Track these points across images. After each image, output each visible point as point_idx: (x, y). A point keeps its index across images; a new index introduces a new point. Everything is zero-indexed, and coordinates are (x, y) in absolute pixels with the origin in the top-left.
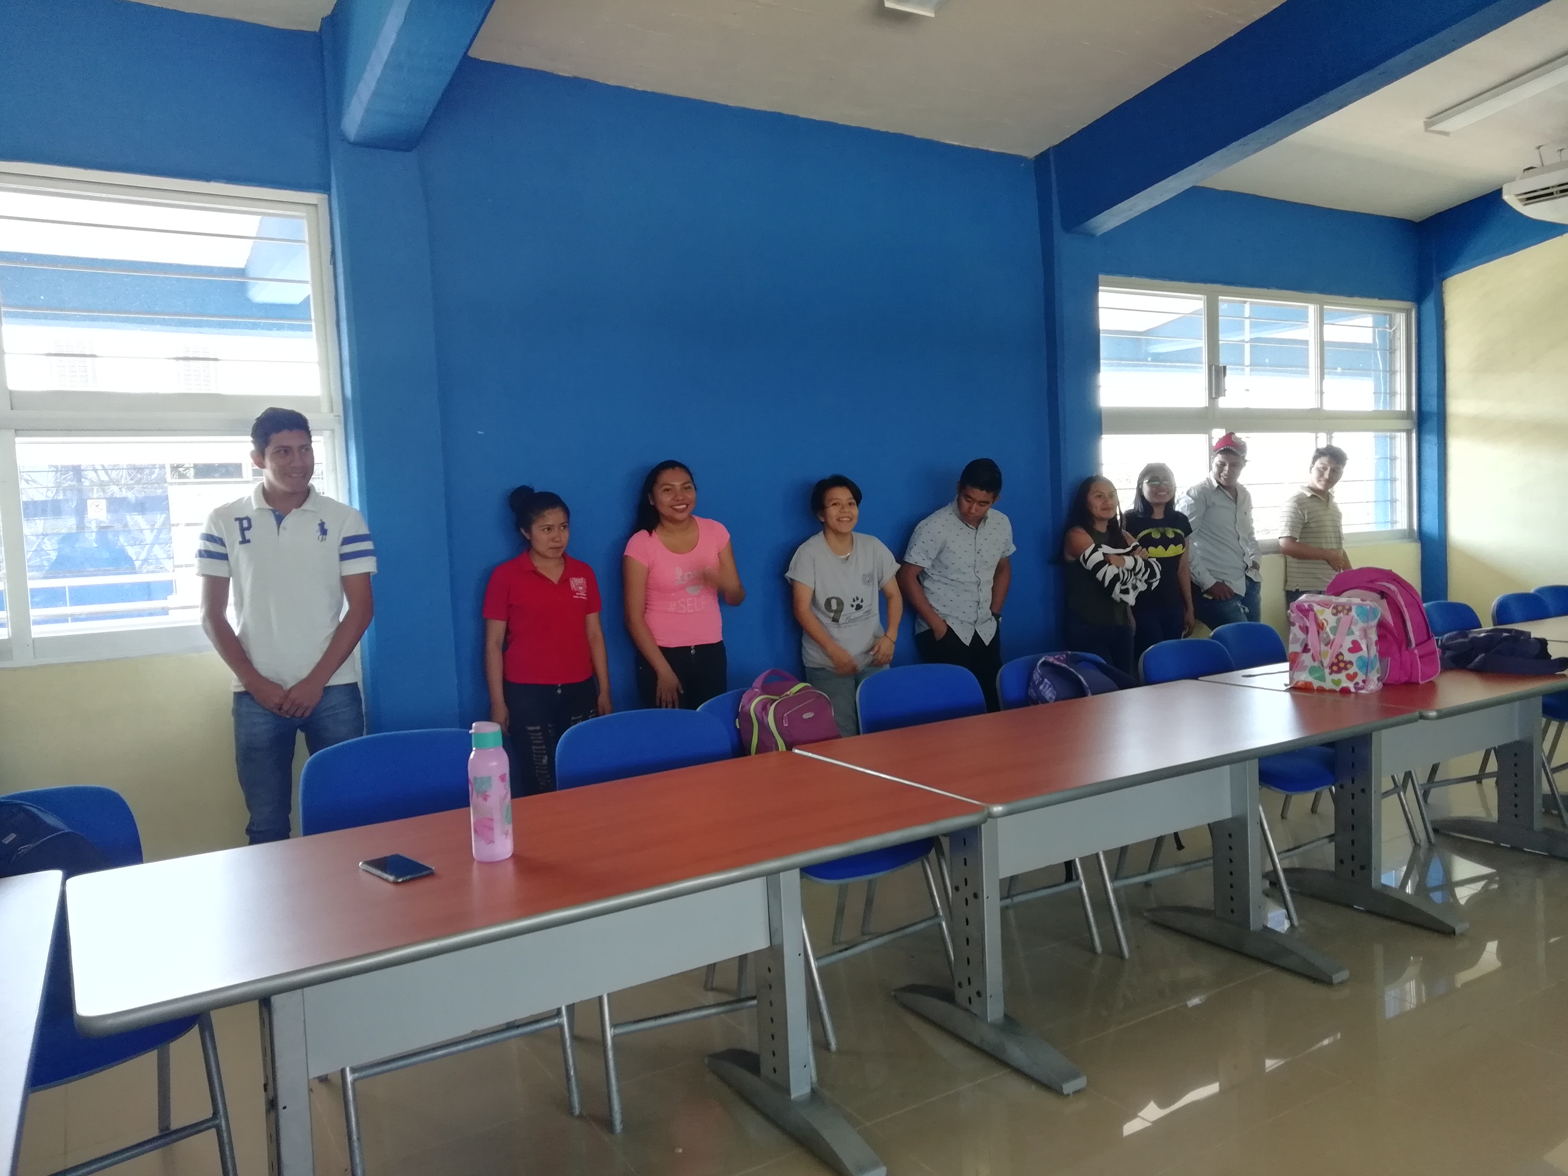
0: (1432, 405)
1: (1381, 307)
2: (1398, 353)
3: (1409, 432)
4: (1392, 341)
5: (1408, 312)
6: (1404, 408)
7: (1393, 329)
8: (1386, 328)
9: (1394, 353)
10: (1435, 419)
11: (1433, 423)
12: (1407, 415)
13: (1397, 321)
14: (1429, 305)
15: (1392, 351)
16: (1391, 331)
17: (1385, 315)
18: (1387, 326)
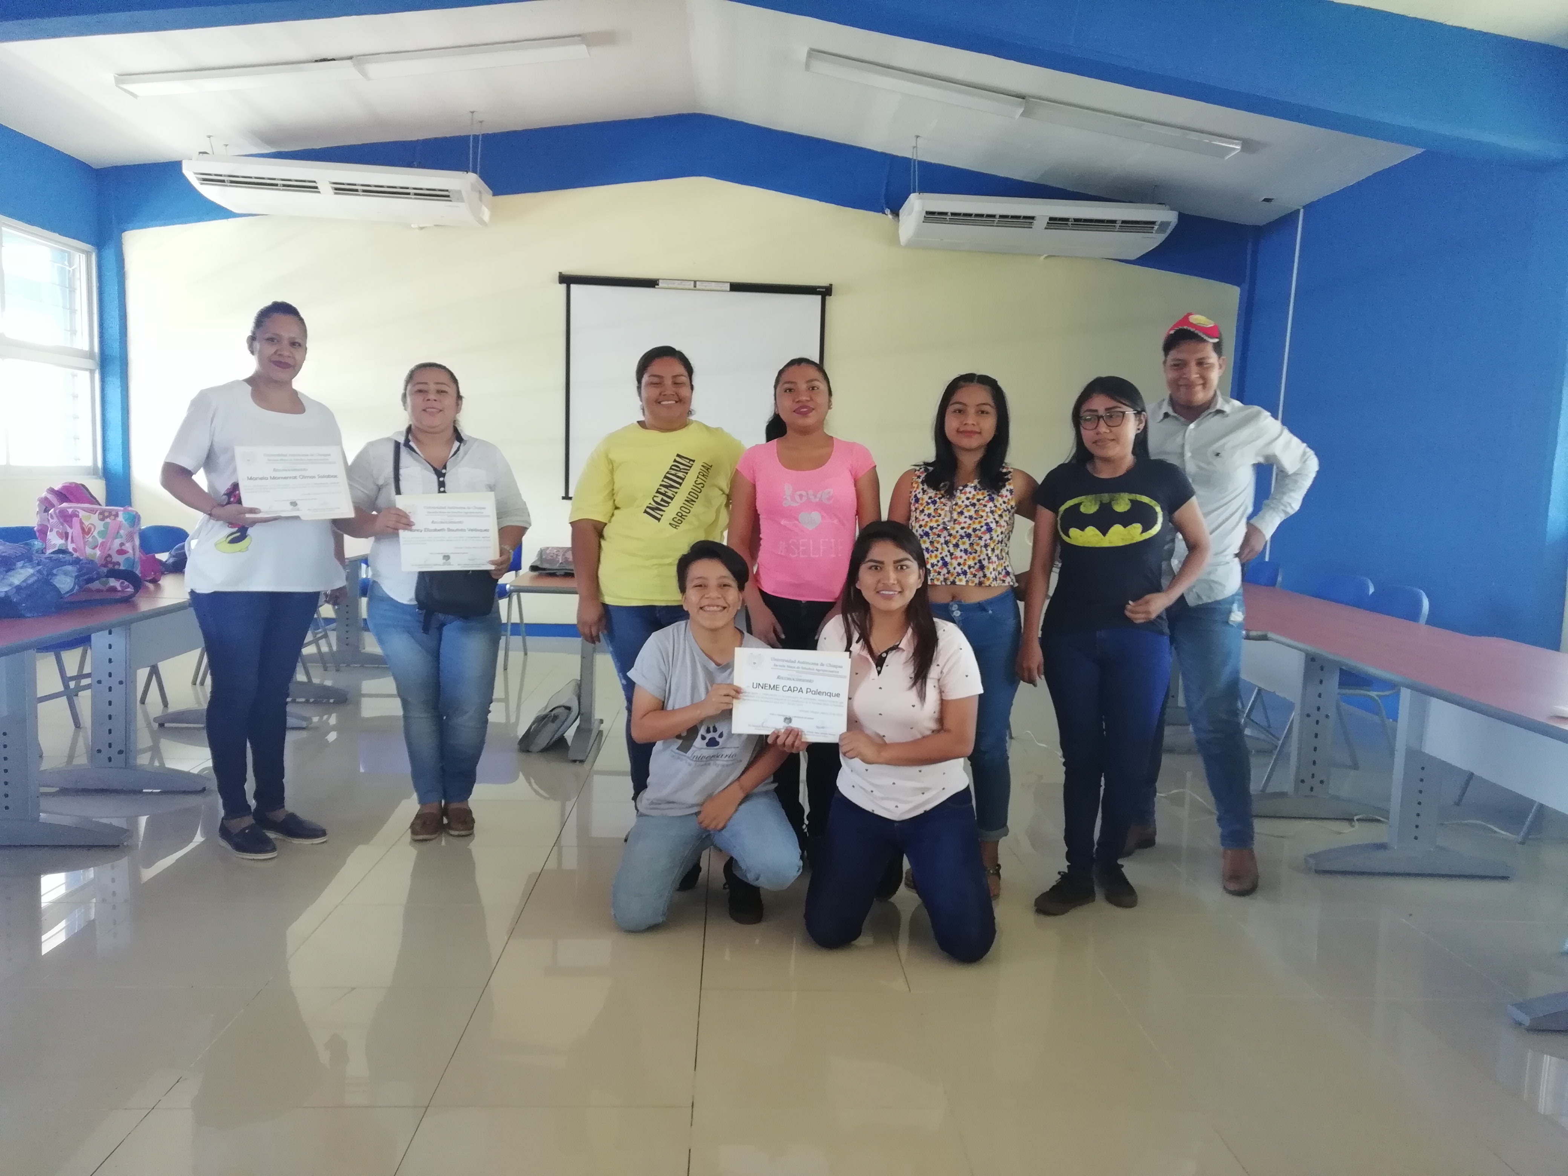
0: (114, 348)
1: (61, 243)
2: (78, 292)
3: (92, 372)
4: (71, 280)
5: (88, 254)
6: (86, 348)
7: (73, 268)
8: (65, 265)
9: (74, 291)
10: (118, 363)
11: (116, 368)
12: (90, 355)
13: (77, 260)
14: (109, 254)
15: (72, 290)
16: (71, 269)
17: (65, 251)
18: (66, 263)
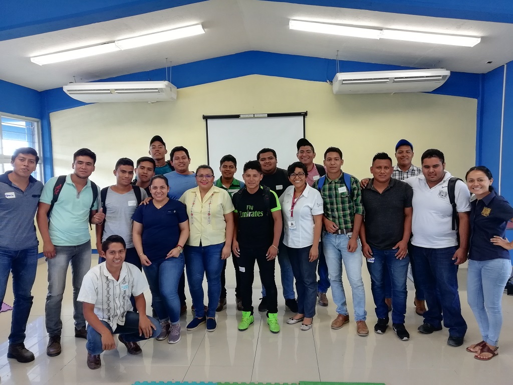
0: (48, 155)
1: (27, 119)
4: (33, 132)
5: (38, 122)
10: (49, 160)
13: (34, 125)
14: (45, 121)
15: (33, 135)
16: (32, 128)
17: (31, 122)
